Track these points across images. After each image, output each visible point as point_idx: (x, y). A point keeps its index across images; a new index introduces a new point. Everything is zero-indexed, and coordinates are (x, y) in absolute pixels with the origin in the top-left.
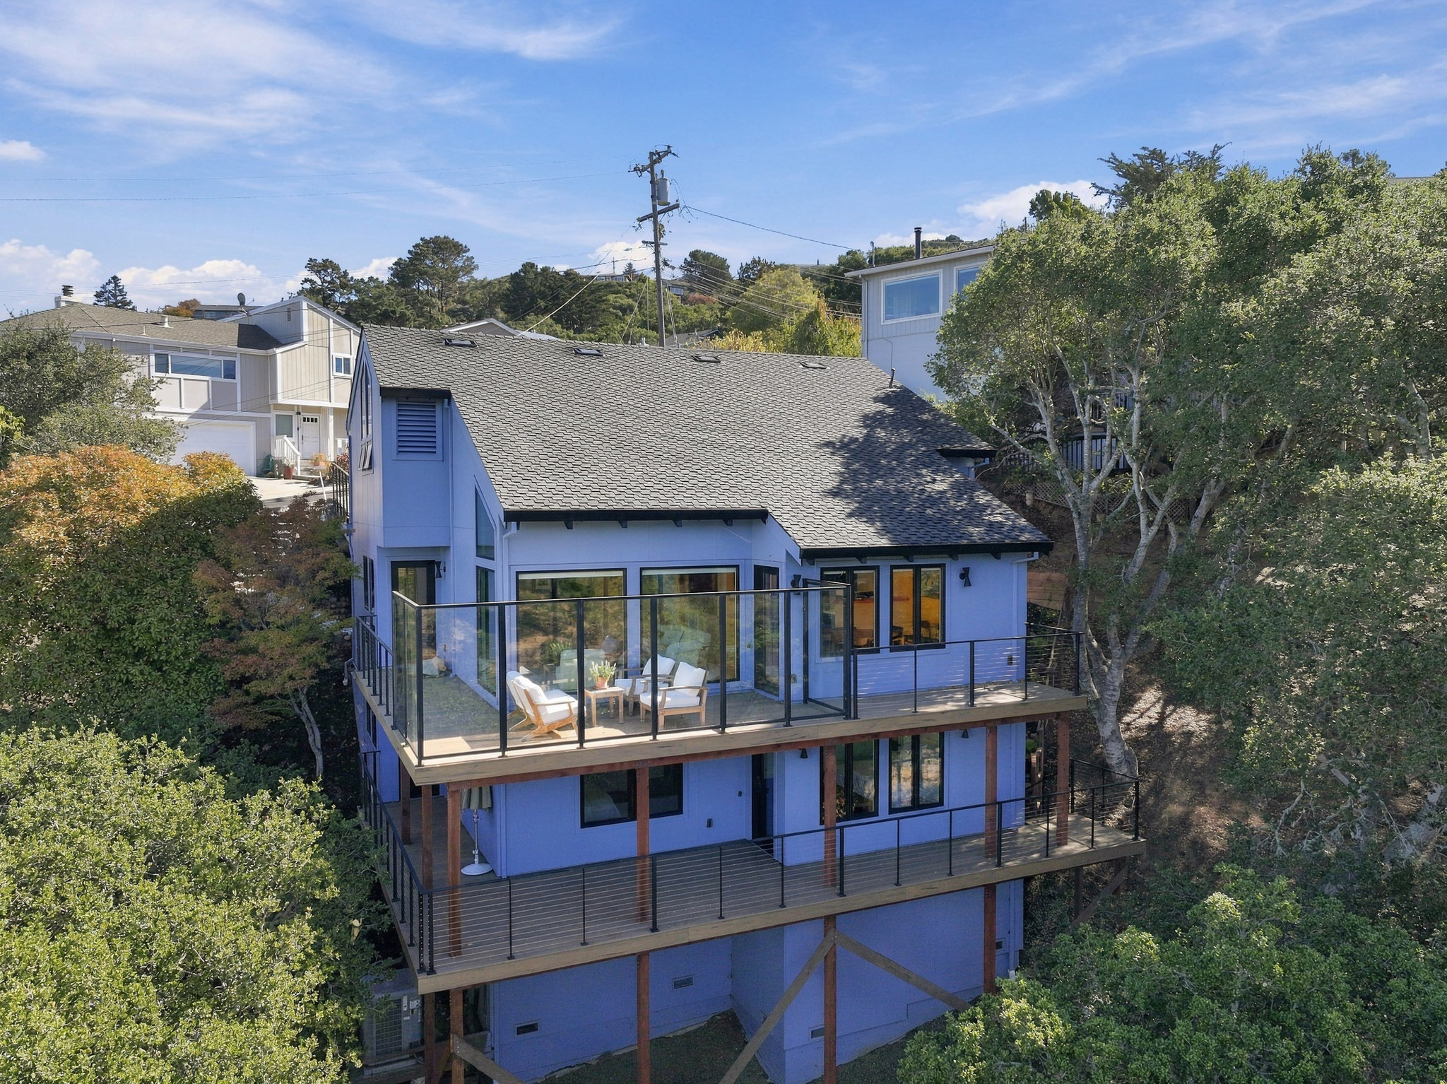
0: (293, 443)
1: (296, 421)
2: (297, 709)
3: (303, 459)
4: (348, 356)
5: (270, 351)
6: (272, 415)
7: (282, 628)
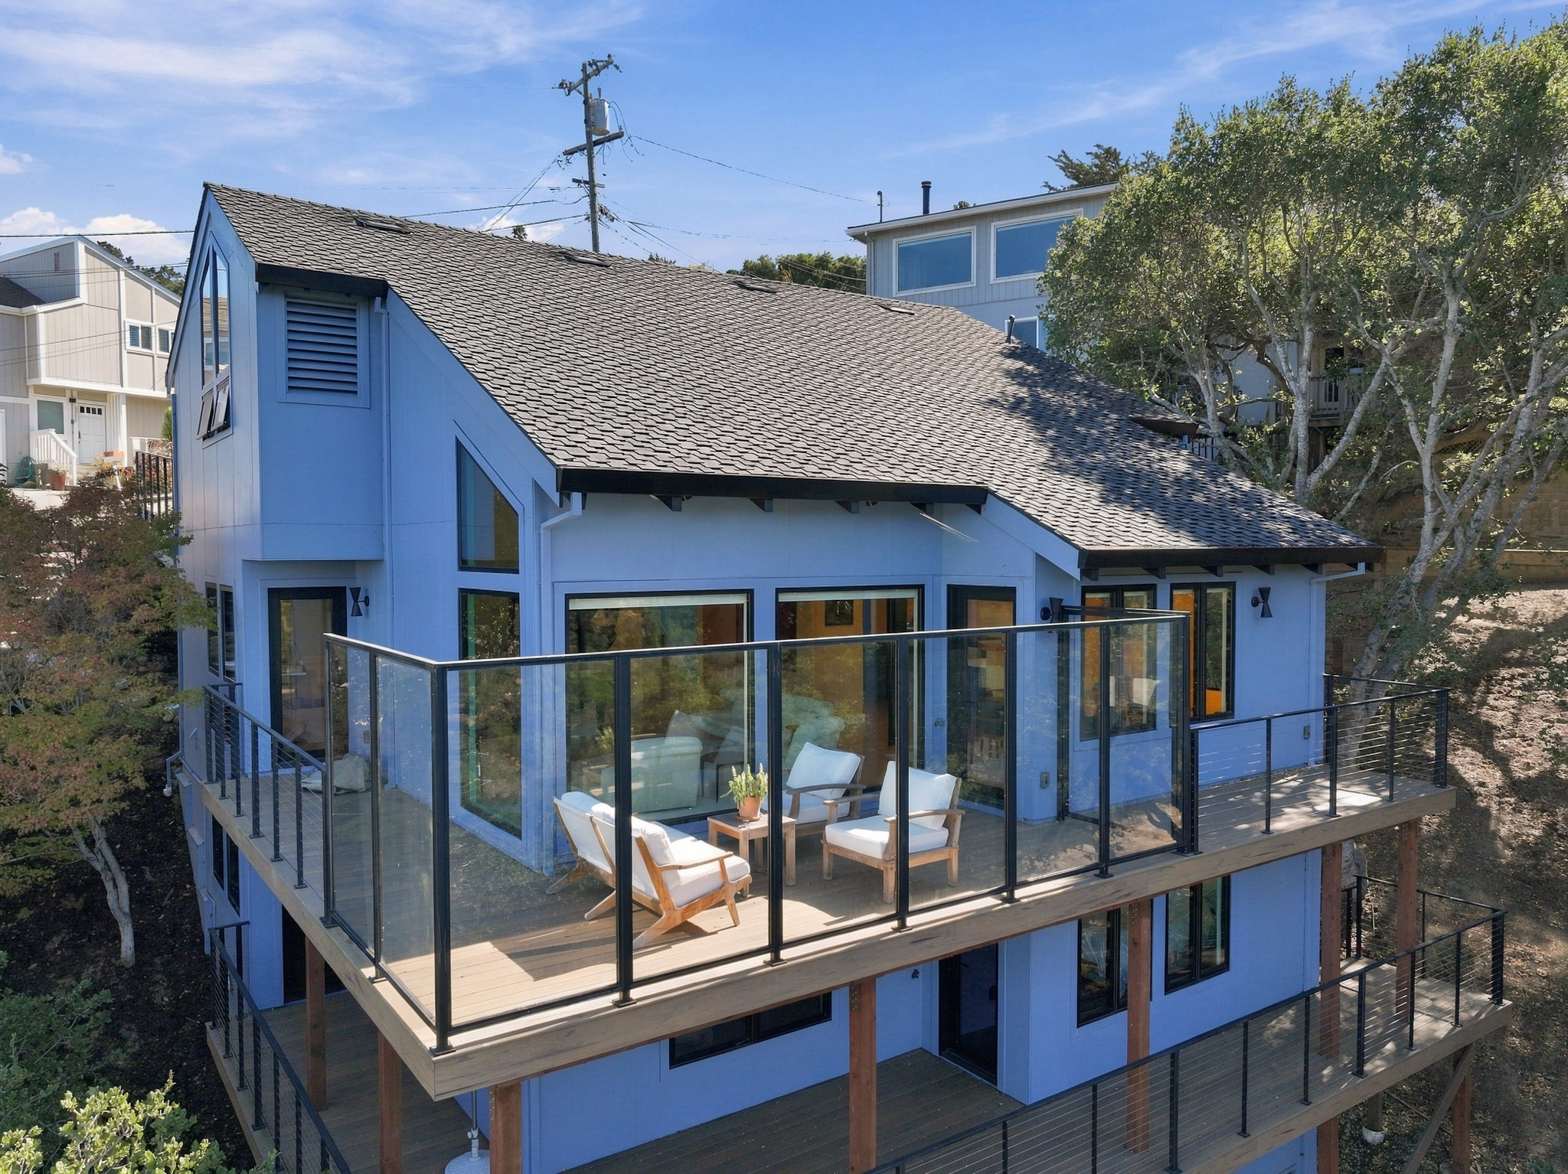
0: (66, 441)
1: (68, 410)
2: (83, 848)
3: (81, 464)
4: (147, 324)
5: (27, 310)
6: (32, 401)
7: (57, 710)
